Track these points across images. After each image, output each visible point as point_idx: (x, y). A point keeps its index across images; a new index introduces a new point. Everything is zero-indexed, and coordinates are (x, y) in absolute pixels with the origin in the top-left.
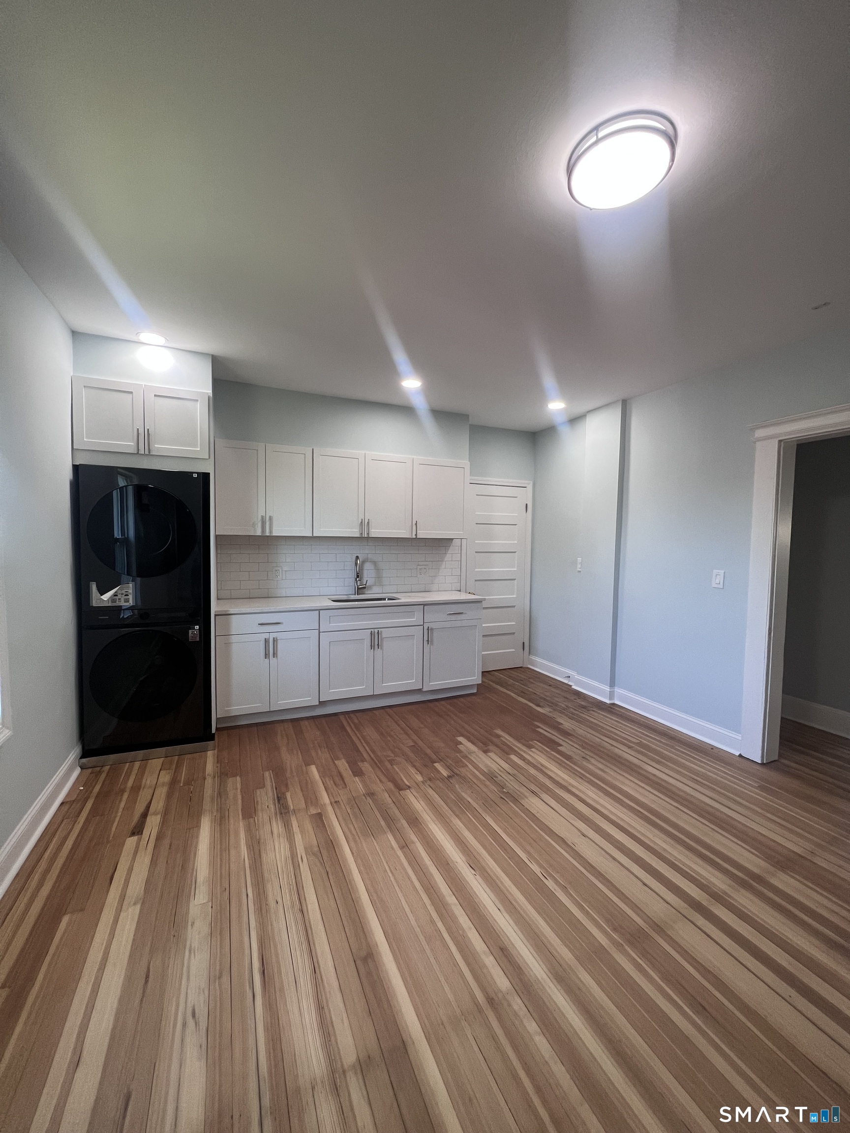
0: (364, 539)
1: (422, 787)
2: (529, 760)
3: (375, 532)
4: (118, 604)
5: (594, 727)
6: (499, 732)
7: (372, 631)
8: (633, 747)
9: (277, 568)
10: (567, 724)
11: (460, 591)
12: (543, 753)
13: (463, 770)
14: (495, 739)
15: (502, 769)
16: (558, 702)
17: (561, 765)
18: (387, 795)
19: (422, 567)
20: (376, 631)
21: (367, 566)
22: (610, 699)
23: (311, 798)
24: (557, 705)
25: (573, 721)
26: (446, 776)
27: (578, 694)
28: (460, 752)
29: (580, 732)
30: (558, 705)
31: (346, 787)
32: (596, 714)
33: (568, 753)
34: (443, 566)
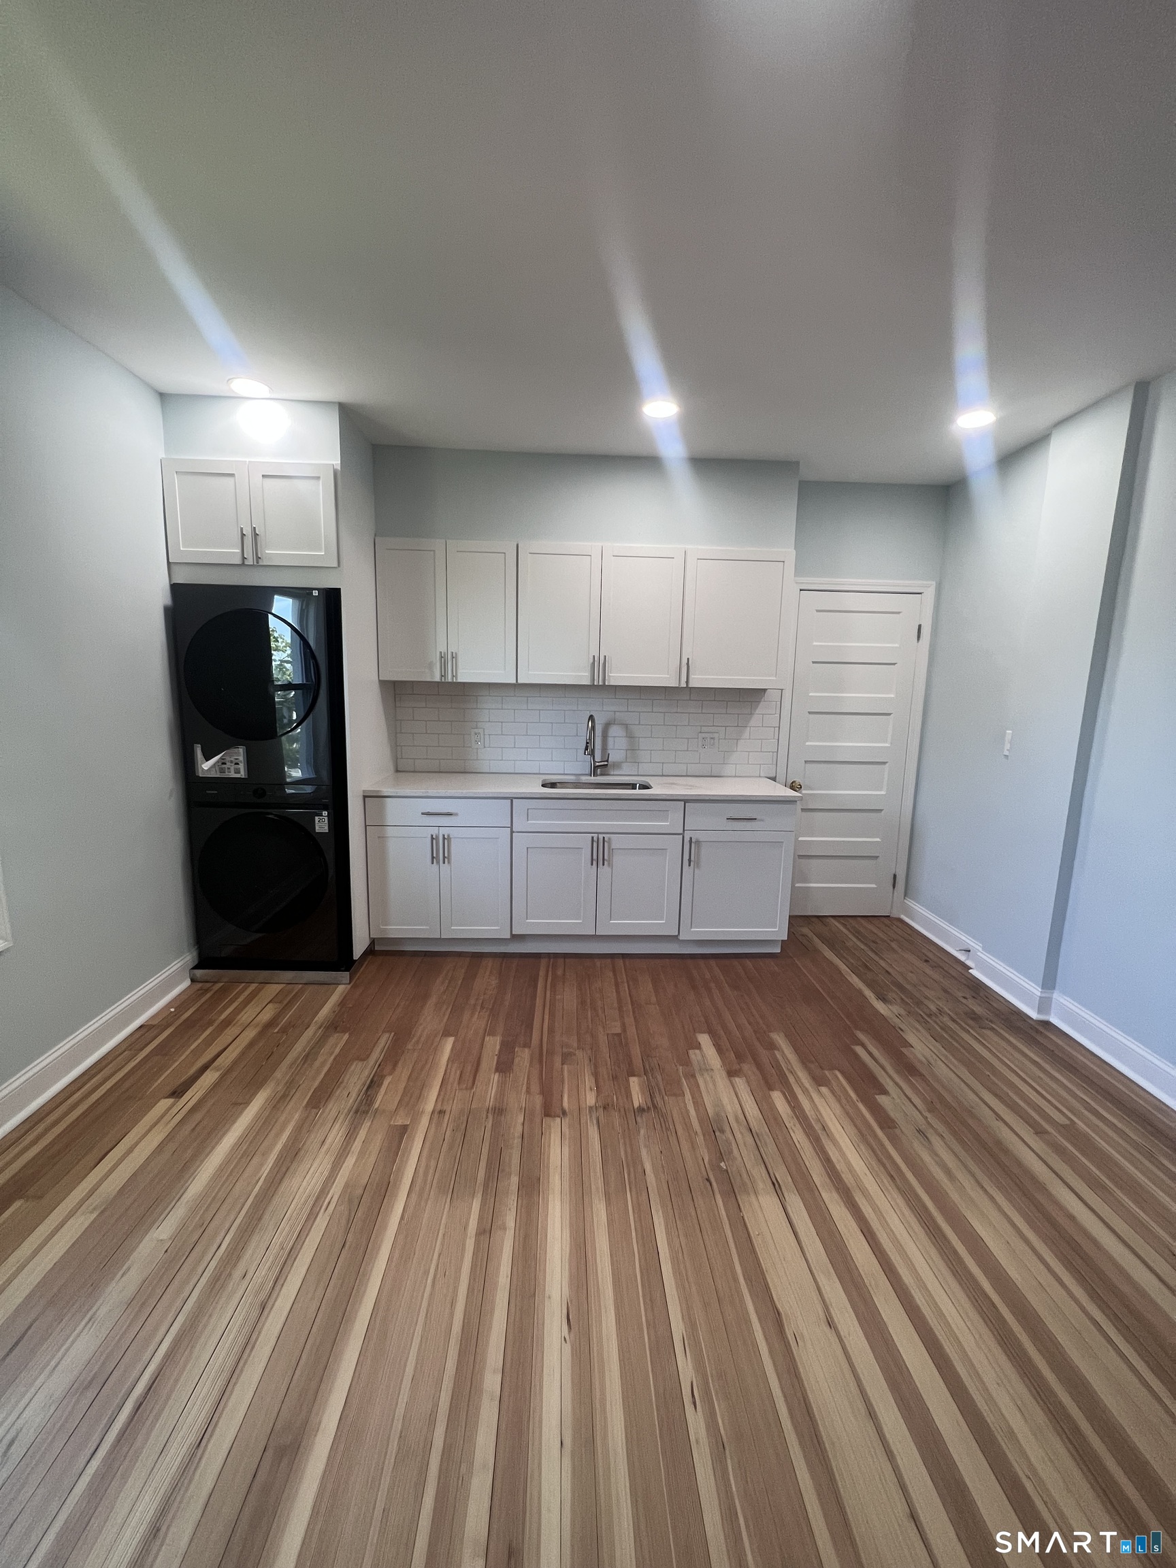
0: (598, 689)
1: (585, 1117)
2: (802, 1111)
3: (617, 677)
4: (226, 775)
5: (976, 1065)
6: (779, 1039)
7: (593, 838)
8: (1047, 1132)
9: (476, 730)
10: (920, 1046)
11: (774, 779)
12: (839, 1101)
13: (670, 1101)
14: (763, 1054)
15: (741, 1117)
16: (927, 998)
17: (864, 1136)
18: (521, 1119)
19: (706, 735)
20: (601, 836)
21: (615, 731)
22: (1039, 1011)
23: (411, 1098)
24: (919, 1003)
25: (937, 1044)
26: (636, 1105)
27: (977, 988)
28: (687, 1062)
29: (942, 1070)
30: (922, 1003)
31: (472, 1087)
32: (996, 1039)
33: (892, 1114)
34: (746, 735)
